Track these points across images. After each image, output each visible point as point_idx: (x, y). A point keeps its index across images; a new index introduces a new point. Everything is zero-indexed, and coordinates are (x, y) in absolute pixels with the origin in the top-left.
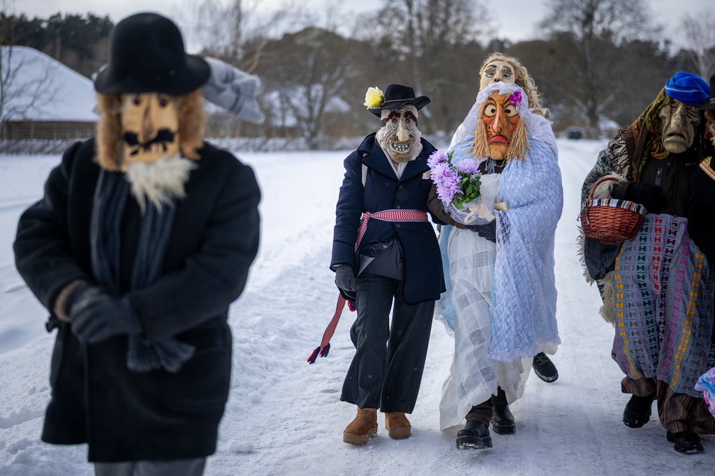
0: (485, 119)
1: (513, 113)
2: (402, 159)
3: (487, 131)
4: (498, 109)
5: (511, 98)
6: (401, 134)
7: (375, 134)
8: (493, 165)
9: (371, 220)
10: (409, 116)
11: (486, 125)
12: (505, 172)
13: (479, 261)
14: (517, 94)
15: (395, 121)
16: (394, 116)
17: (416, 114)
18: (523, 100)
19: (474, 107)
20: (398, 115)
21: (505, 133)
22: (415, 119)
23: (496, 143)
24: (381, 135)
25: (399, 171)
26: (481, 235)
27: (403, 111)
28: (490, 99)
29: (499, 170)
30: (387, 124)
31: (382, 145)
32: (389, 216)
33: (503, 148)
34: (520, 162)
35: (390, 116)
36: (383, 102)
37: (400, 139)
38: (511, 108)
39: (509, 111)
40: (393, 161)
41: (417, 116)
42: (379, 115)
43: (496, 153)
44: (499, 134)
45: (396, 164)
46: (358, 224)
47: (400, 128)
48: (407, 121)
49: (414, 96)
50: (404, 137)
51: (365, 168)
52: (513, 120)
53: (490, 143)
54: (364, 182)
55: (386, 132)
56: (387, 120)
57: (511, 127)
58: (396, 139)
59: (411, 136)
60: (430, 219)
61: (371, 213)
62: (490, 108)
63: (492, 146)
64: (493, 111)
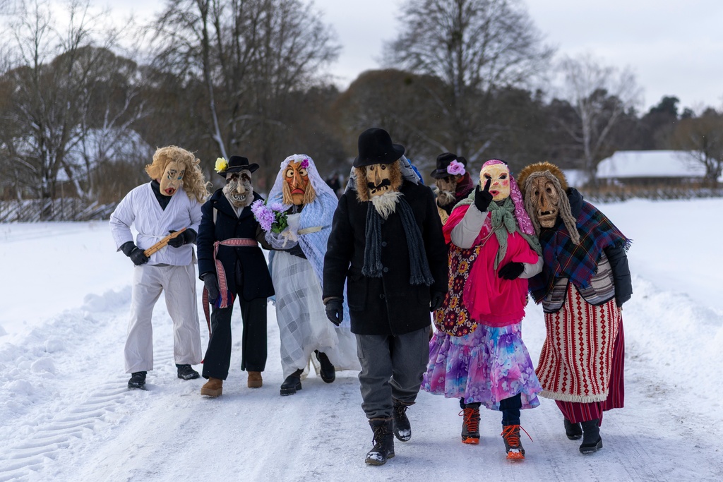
0: (288, 179)
1: (305, 174)
2: (241, 205)
3: (290, 187)
4: (295, 172)
5: (302, 164)
6: (240, 189)
7: (222, 189)
8: (296, 208)
9: (220, 246)
10: (245, 177)
11: (289, 183)
12: (303, 211)
13: (292, 270)
14: (306, 161)
15: (235, 180)
16: (235, 177)
17: (250, 175)
18: (310, 165)
19: (280, 172)
20: (238, 176)
21: (301, 187)
22: (249, 179)
23: (296, 194)
24: (226, 189)
25: (239, 213)
26: (291, 254)
27: (241, 173)
28: (289, 166)
29: (299, 211)
30: (231, 182)
31: (227, 196)
32: (231, 242)
33: (301, 197)
34: (313, 204)
35: (232, 177)
36: (227, 167)
37: (239, 191)
38: (303, 170)
39: (302, 173)
40: (235, 207)
41: (251, 177)
42: (225, 177)
43: (297, 201)
44: (297, 188)
45: (236, 208)
46: (212, 249)
47: (239, 184)
48: (244, 180)
49: (248, 164)
50: (241, 190)
51: (215, 211)
52: (305, 178)
53: (293, 195)
54: (215, 221)
55: (229, 187)
56: (230, 179)
57: (305, 182)
58: (237, 192)
59: (246, 190)
60: (260, 245)
61: (220, 241)
62: (289, 172)
63: (294, 196)
64: (292, 174)
